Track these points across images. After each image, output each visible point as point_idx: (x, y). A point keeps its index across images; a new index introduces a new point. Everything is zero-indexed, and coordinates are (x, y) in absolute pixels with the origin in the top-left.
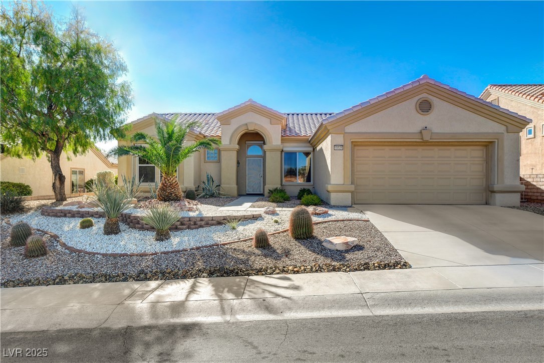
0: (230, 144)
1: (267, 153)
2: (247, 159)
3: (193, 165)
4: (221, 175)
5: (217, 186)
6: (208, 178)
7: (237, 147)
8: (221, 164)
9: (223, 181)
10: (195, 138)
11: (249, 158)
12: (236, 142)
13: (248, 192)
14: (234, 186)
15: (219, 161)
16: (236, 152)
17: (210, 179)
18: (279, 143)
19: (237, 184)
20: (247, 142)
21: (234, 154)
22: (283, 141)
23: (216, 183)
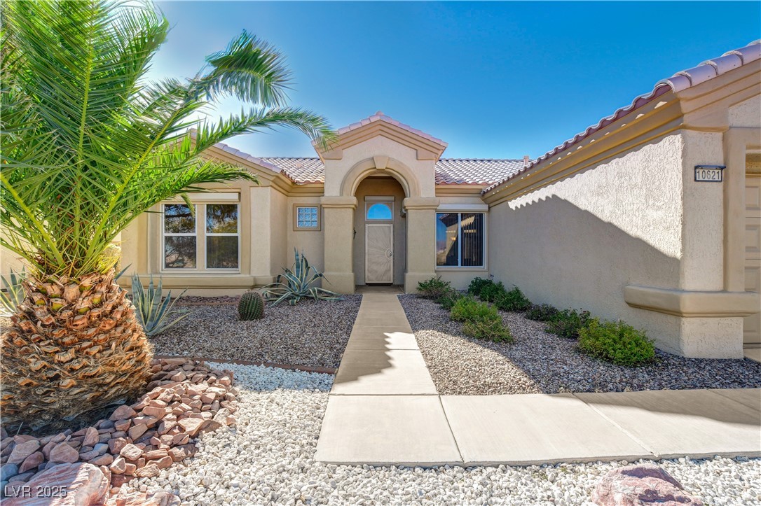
0: (341, 194)
1: (411, 215)
2: (367, 226)
3: (269, 234)
4: (323, 254)
5: (316, 276)
6: (297, 260)
7: (354, 200)
8: (323, 234)
9: (327, 263)
10: (273, 181)
11: (370, 225)
12: (353, 192)
13: (369, 280)
14: (349, 274)
15: (320, 228)
16: (351, 210)
17: (303, 264)
18: (432, 194)
19: (353, 271)
20: (367, 198)
21: (349, 214)
22: (438, 192)
23: (314, 270)
